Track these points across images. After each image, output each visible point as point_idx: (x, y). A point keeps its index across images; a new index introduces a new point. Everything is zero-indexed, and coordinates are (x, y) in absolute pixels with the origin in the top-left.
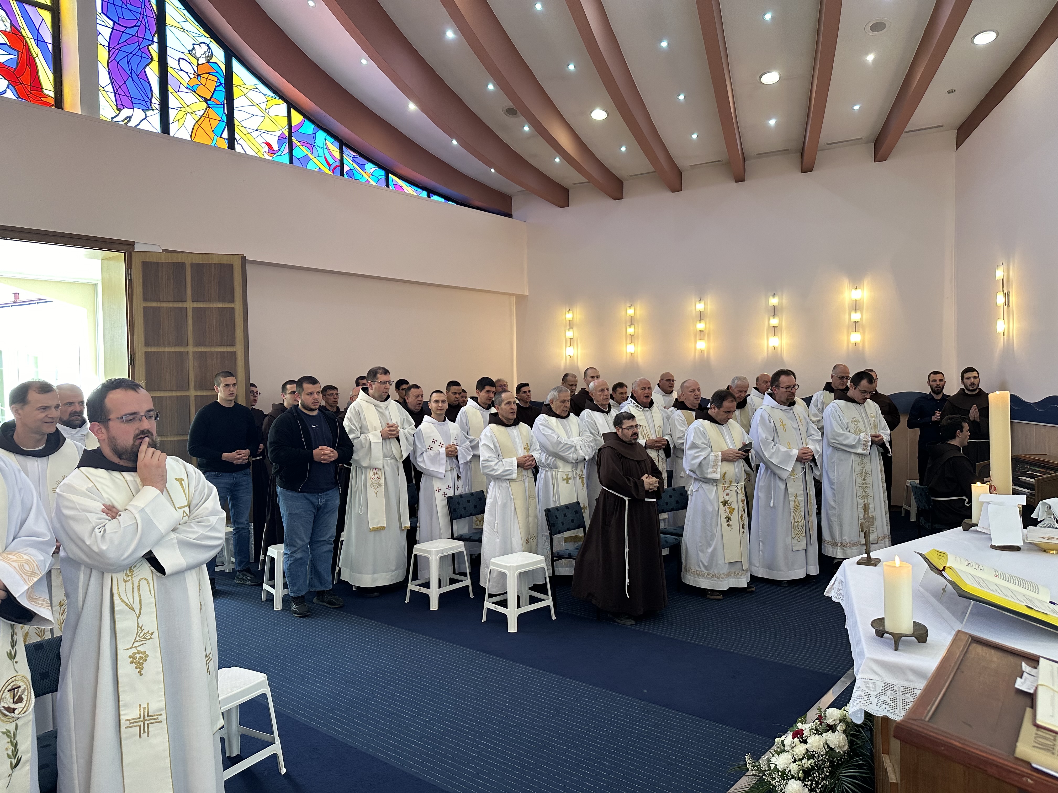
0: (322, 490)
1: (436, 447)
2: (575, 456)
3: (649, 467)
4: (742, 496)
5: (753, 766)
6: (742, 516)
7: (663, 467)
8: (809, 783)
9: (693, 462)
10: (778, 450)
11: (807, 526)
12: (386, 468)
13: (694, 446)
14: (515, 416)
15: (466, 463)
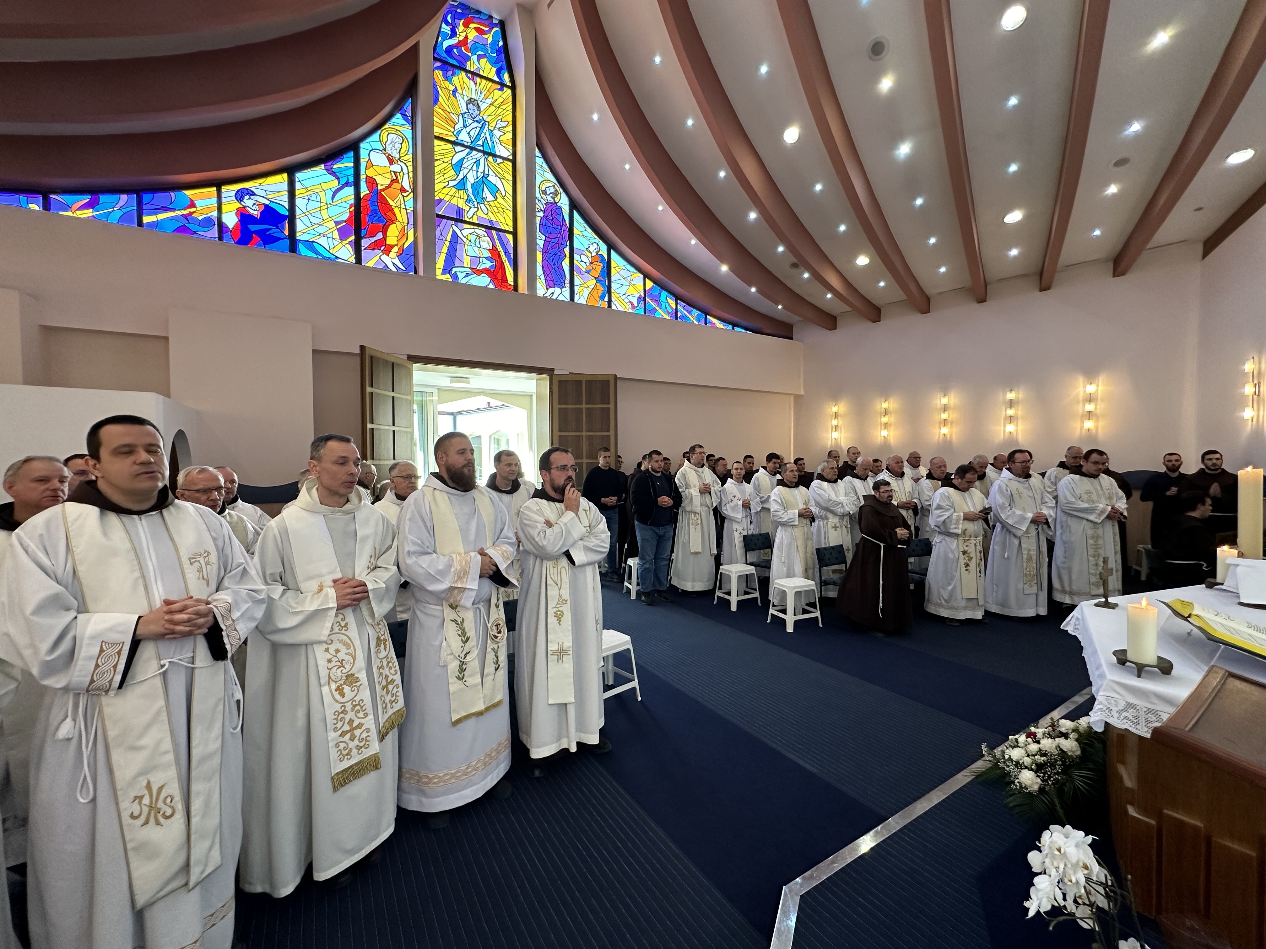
0: (663, 525)
1: (735, 500)
2: (842, 511)
3: (901, 521)
4: (979, 548)
5: (989, 754)
6: (979, 564)
7: (911, 522)
8: (1042, 775)
9: (938, 519)
10: (1014, 513)
11: (1038, 575)
12: (702, 513)
13: (939, 507)
14: (797, 480)
15: (757, 513)
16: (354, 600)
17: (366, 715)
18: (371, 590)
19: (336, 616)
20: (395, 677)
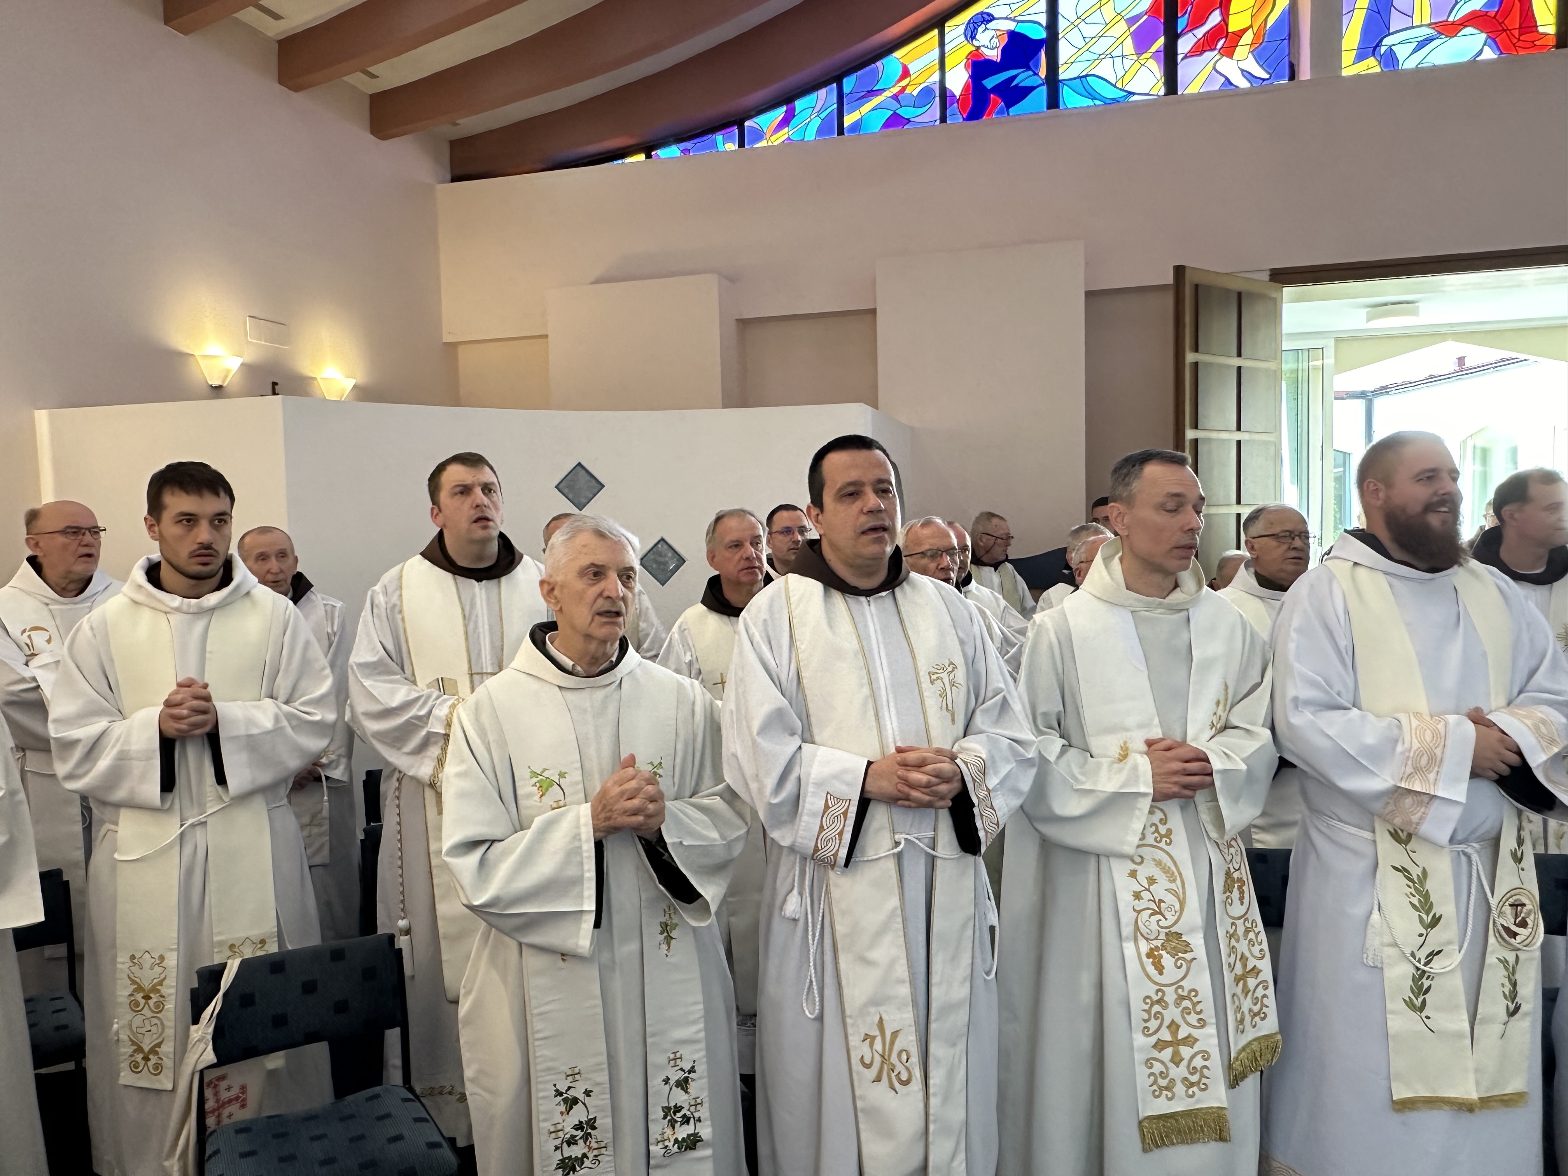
16: (1186, 787)
17: (1202, 1023)
18: (1219, 772)
19: (1151, 812)
20: (1260, 964)
